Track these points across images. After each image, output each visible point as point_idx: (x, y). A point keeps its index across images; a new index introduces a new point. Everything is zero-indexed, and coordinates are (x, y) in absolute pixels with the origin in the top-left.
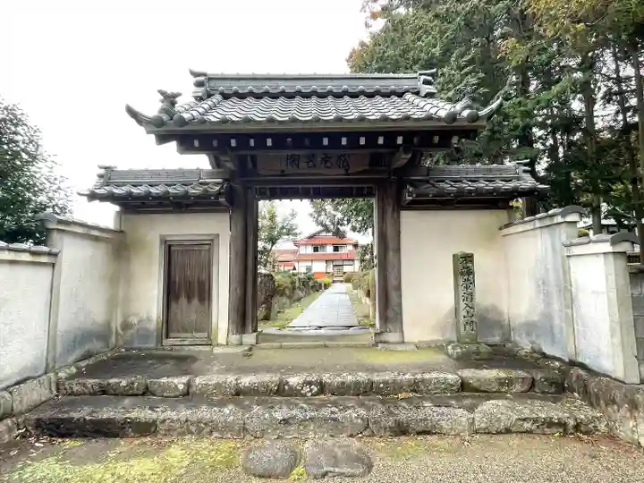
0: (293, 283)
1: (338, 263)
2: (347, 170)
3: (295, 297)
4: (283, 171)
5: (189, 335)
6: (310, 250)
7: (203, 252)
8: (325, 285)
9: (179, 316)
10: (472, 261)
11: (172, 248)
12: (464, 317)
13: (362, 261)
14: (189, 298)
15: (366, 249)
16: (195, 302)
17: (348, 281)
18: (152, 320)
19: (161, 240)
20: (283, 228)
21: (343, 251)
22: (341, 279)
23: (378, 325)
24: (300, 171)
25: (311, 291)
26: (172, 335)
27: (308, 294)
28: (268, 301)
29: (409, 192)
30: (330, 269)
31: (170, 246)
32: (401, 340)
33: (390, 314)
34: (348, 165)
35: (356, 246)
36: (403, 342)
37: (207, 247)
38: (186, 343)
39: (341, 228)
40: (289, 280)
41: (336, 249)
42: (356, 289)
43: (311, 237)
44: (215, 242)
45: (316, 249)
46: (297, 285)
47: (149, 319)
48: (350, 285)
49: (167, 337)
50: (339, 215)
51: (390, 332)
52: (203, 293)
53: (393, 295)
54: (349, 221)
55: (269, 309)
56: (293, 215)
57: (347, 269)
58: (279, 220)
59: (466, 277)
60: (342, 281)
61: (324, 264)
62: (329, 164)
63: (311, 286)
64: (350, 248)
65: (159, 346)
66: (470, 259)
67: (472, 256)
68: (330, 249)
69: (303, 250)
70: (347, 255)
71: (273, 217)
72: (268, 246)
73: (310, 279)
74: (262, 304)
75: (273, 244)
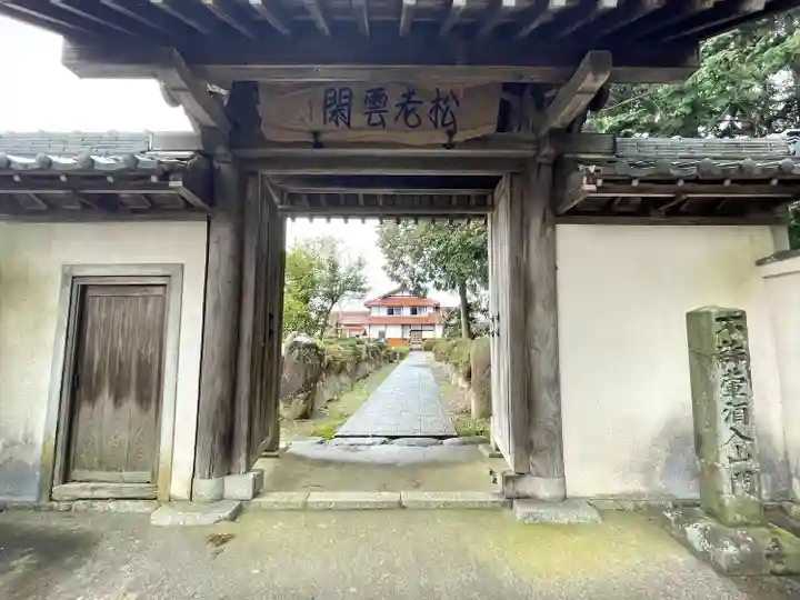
0: (357, 354)
1: (415, 328)
2: (451, 134)
3: (360, 374)
4: (316, 134)
5: (114, 475)
6: (383, 312)
7: (151, 300)
8: (401, 354)
9: (95, 434)
10: (742, 328)
11: (90, 293)
12: (731, 460)
13: (446, 326)
14: (118, 398)
15: (451, 312)
16: (130, 405)
17: (428, 348)
18: (33, 445)
19: (65, 276)
20: (348, 281)
21: (424, 314)
22: (419, 346)
23: (509, 459)
24: (352, 135)
25: (382, 363)
26: (76, 473)
27: (378, 368)
28: (310, 387)
29: (589, 175)
30: (407, 336)
31: (84, 288)
32: (561, 494)
33: (539, 437)
34: (454, 122)
35: (437, 308)
36: (565, 498)
37: (159, 291)
38: (103, 494)
39: (422, 285)
40: (350, 351)
41: (414, 312)
42: (440, 361)
43: (385, 297)
44: (175, 281)
45: (391, 312)
46: (364, 355)
47: (28, 442)
48: (431, 354)
49: (66, 479)
50: (419, 270)
51: (538, 475)
52: (146, 386)
53: (544, 397)
54: (432, 277)
55: (310, 400)
56: (360, 265)
57: (426, 335)
58: (342, 270)
59: (731, 365)
60: (420, 350)
61: (399, 329)
62: (412, 120)
63: (384, 356)
64: (431, 310)
65: (45, 502)
66: (739, 322)
67: (742, 316)
68: (406, 312)
69: (375, 313)
70: (427, 319)
71: (334, 267)
72: (328, 305)
73: (381, 347)
74: (299, 392)
75: (333, 303)
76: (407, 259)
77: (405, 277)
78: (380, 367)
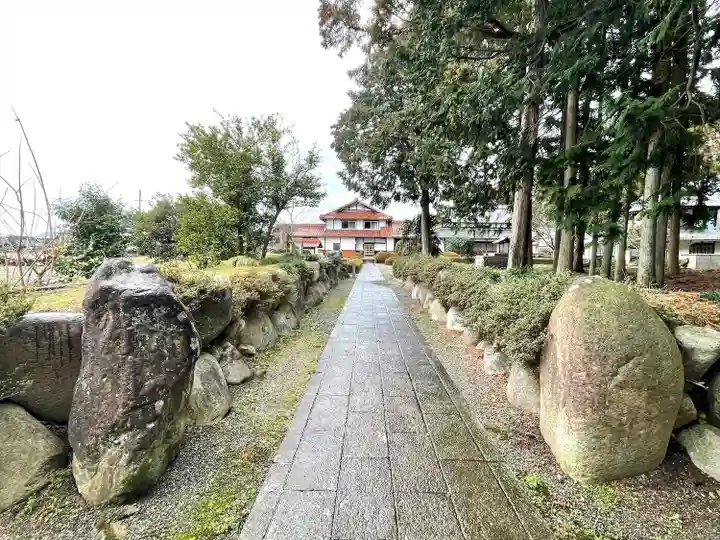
0: (306, 277)
1: (368, 240)
6: (338, 226)
8: (356, 267)
17: (380, 261)
20: (296, 184)
21: (375, 227)
22: (372, 258)
25: (338, 280)
27: (333, 286)
30: (361, 248)
35: (389, 222)
41: (367, 225)
43: (340, 211)
45: (345, 225)
57: (378, 247)
60: (373, 261)
61: (353, 242)
63: (339, 271)
64: (383, 224)
68: (360, 226)
69: (330, 226)
70: (379, 232)
71: (278, 165)
72: (272, 212)
73: (336, 262)
74: (115, 430)
75: (279, 210)
76: (365, 165)
77: (363, 185)
78: (336, 284)
